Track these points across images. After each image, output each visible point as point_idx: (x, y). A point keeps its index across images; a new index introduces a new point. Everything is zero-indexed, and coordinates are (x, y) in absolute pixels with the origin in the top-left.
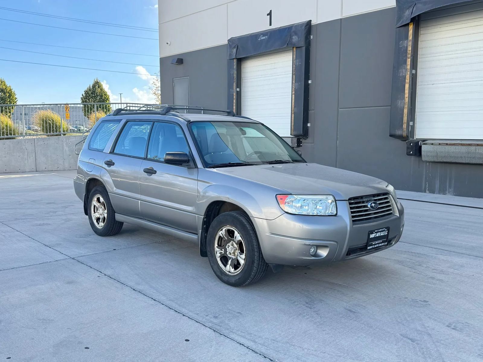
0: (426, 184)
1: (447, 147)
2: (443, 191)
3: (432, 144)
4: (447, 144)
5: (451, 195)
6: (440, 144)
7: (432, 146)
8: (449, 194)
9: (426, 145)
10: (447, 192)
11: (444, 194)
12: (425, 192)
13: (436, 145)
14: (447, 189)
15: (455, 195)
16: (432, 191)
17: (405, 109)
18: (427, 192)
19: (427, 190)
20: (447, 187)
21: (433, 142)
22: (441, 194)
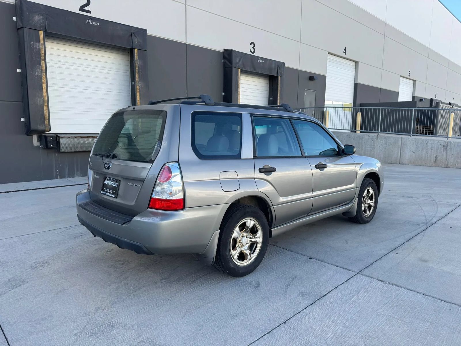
0: (56, 172)
1: (82, 139)
2: (72, 175)
3: (69, 137)
4: (81, 137)
5: (79, 176)
6: (75, 137)
7: (69, 139)
8: (77, 176)
9: (64, 139)
10: (76, 175)
11: (74, 177)
12: (57, 178)
13: (72, 138)
14: (76, 172)
15: (82, 176)
16: (63, 176)
17: (45, 107)
18: (58, 178)
19: (58, 177)
20: (75, 171)
21: (69, 136)
22: (70, 178)
